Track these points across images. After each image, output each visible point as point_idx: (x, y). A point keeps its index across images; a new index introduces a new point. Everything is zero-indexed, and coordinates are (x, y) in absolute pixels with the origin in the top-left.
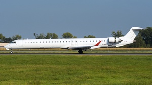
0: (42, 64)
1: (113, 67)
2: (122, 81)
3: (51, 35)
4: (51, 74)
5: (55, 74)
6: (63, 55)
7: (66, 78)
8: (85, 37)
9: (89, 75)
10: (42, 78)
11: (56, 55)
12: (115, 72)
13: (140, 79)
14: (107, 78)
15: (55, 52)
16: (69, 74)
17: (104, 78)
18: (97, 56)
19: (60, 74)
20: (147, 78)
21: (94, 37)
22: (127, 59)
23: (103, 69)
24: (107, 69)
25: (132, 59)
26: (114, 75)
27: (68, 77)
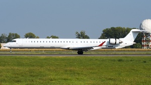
0: (4, 66)
1: (77, 69)
2: (87, 82)
3: (13, 36)
4: (14, 76)
5: (17, 76)
6: (26, 56)
7: (29, 80)
8: (48, 38)
9: (52, 77)
10: (4, 80)
11: (18, 56)
12: (78, 74)
13: (104, 81)
14: (70, 80)
15: (17, 53)
16: (31, 76)
17: (67, 80)
18: (61, 57)
19: (22, 76)
20: (111, 79)
21: (57, 38)
22: (91, 60)
23: (66, 71)
24: (71, 71)
25: (96, 60)
26: (77, 77)
27: (31, 78)
